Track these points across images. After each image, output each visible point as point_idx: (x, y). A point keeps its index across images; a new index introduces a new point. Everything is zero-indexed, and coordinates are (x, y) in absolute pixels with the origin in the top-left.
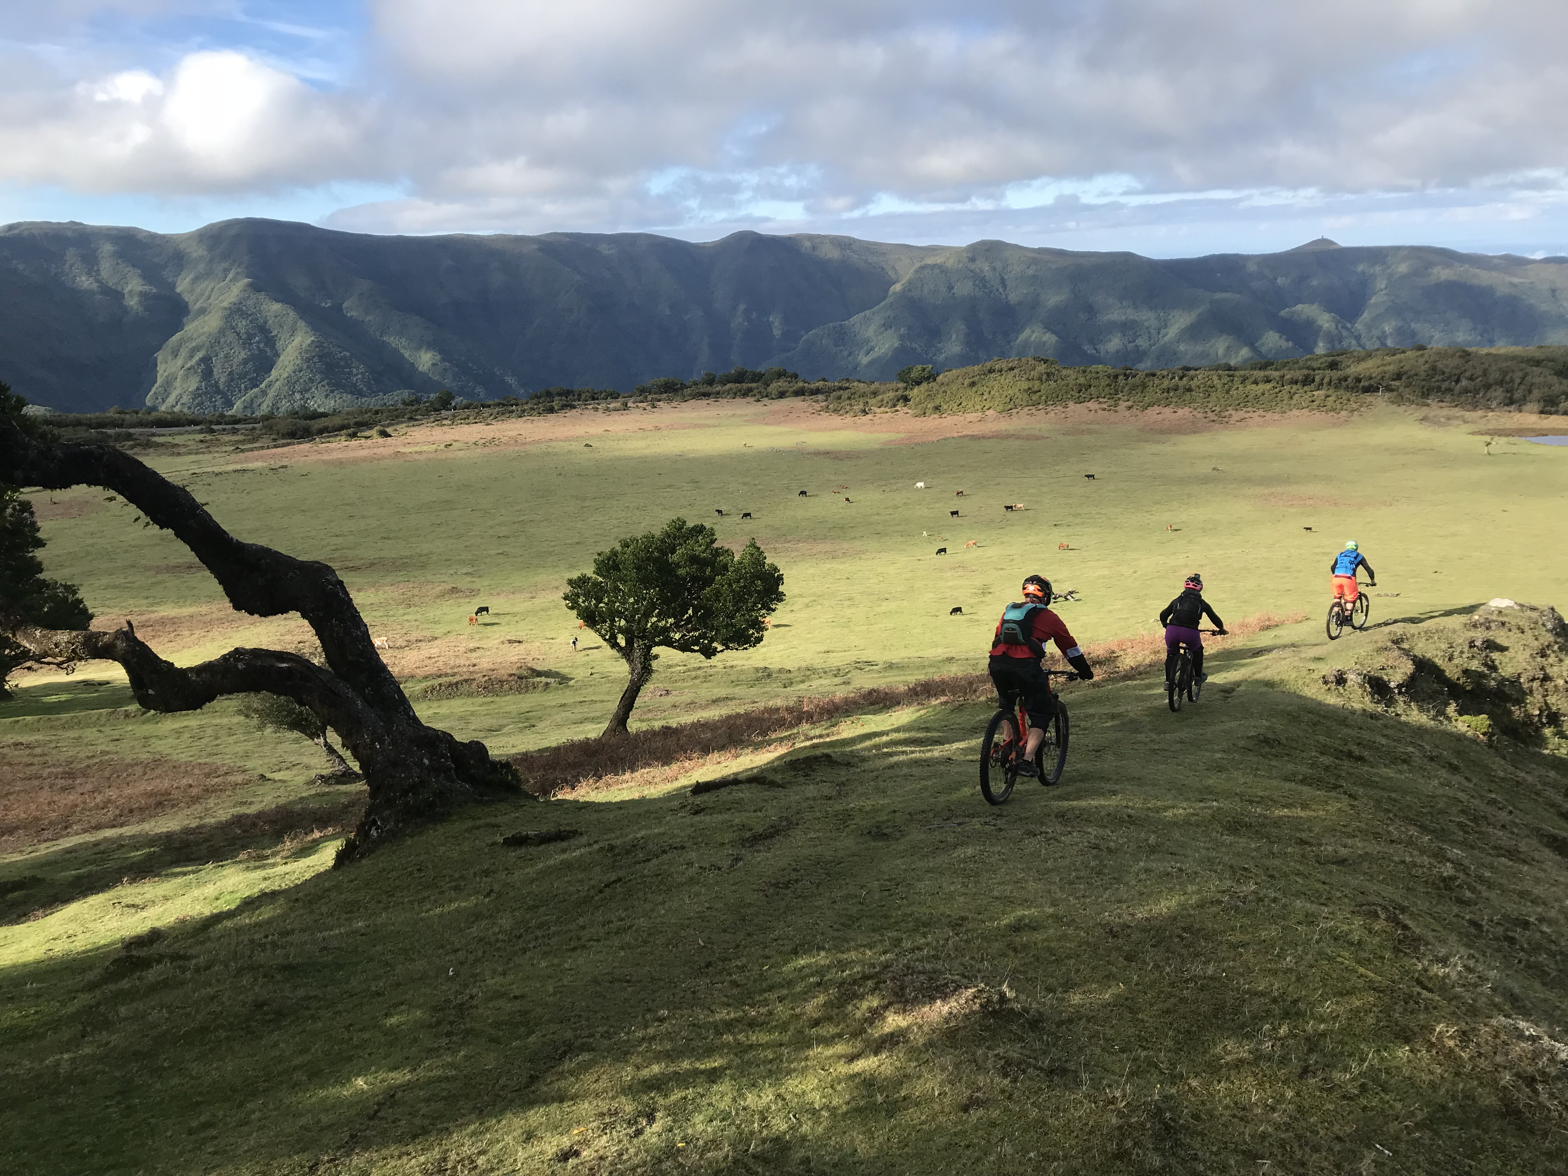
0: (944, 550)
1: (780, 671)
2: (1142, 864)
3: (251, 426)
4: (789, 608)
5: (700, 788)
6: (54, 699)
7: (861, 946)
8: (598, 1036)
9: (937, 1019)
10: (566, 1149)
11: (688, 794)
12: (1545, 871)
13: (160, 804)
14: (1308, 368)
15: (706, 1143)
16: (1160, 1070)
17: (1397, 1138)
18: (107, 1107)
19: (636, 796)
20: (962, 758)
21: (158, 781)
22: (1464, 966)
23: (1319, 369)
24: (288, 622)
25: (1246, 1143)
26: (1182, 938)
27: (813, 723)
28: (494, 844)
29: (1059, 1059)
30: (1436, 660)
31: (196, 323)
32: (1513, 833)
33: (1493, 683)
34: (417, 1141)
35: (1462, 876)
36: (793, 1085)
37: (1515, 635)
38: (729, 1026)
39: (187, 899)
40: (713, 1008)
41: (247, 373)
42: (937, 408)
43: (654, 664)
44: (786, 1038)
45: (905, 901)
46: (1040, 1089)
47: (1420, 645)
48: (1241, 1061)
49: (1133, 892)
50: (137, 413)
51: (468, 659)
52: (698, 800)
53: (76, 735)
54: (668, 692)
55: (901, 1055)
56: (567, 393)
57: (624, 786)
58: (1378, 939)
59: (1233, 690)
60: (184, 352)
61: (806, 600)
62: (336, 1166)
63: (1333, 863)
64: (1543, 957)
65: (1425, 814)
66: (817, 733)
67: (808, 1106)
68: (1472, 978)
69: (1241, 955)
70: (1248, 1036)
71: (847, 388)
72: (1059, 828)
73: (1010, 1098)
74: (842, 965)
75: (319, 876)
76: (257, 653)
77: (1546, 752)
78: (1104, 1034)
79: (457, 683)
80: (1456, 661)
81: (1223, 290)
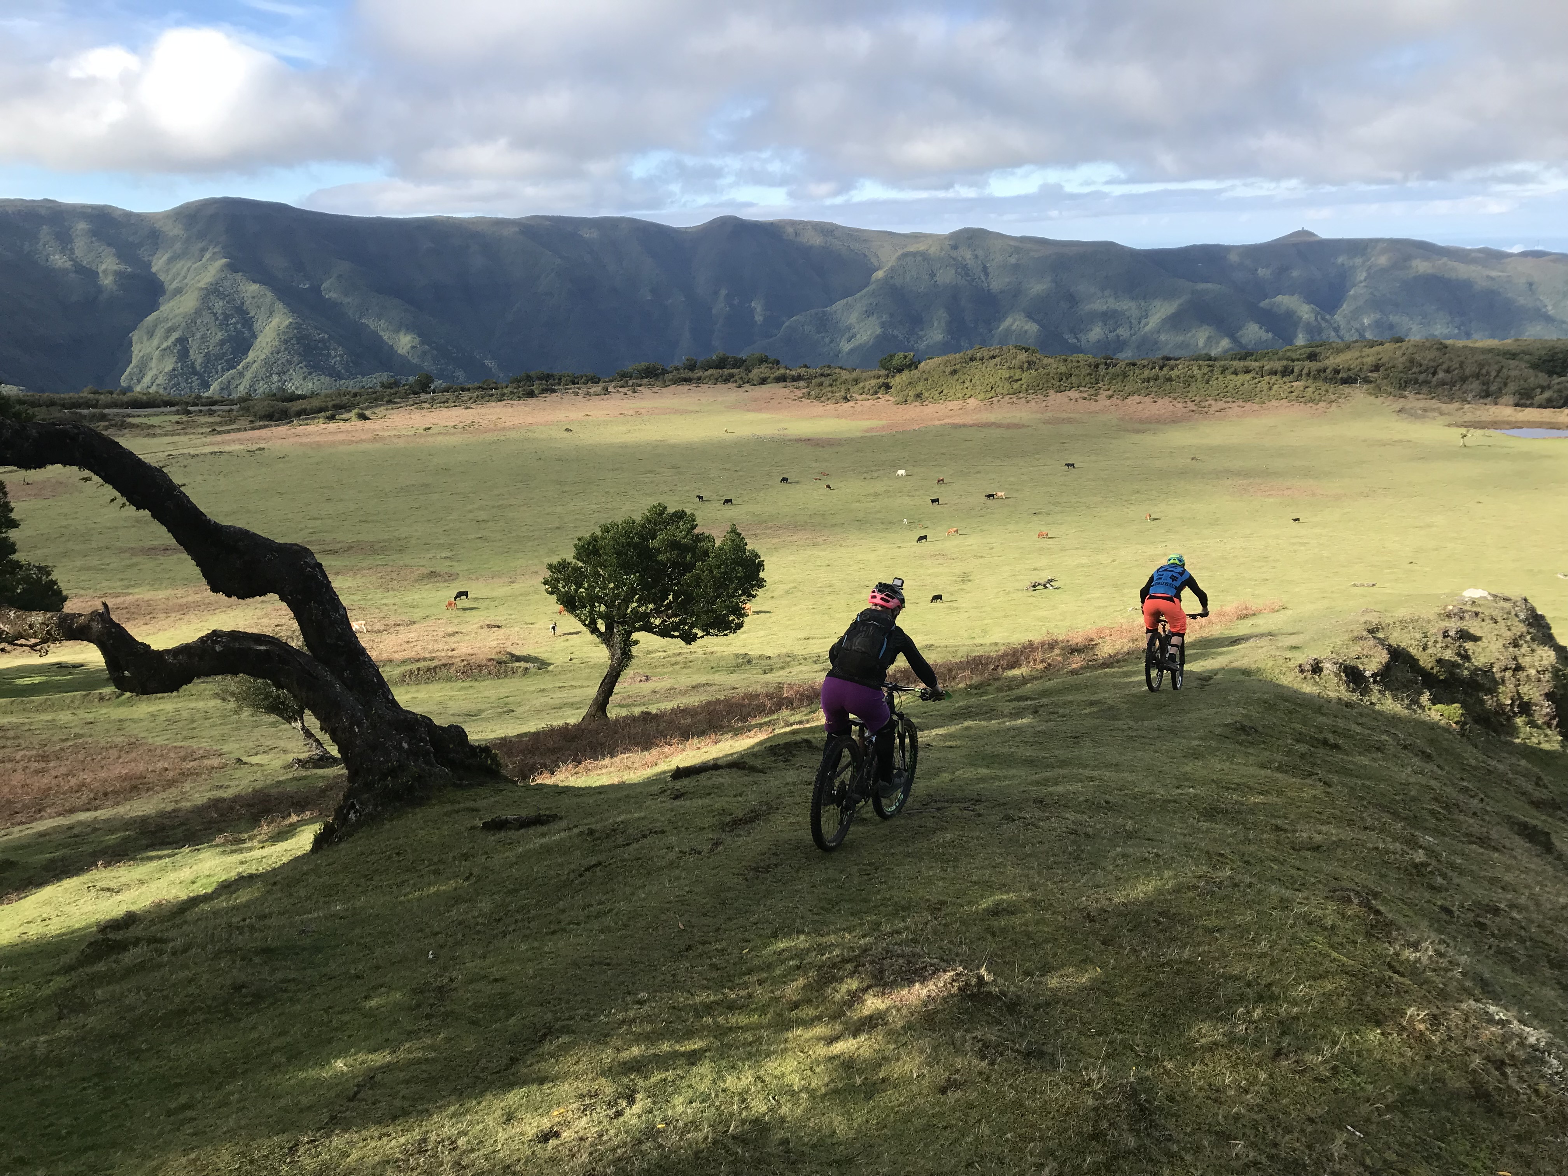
0: (925, 537)
1: (760, 657)
2: (1119, 849)
3: (227, 408)
4: (769, 594)
5: (680, 773)
6: (27, 681)
7: (840, 930)
8: (578, 1018)
9: (915, 1002)
10: (547, 1130)
11: (669, 779)
12: (1515, 858)
13: (134, 788)
14: (1287, 359)
15: (686, 1125)
16: (1136, 1052)
17: (1368, 1120)
18: (84, 1089)
19: (615, 780)
20: (942, 744)
21: (133, 764)
22: (1435, 951)
23: (1298, 360)
24: (264, 606)
25: (1219, 1124)
26: (1159, 923)
27: (793, 709)
28: (473, 828)
29: (1036, 1042)
30: (1411, 650)
31: (172, 303)
32: (1483, 820)
33: (1466, 673)
34: (397, 1122)
35: (1434, 863)
36: (772, 1066)
37: (1488, 625)
38: (708, 1008)
39: (163, 883)
40: (693, 991)
41: (224, 354)
42: (918, 396)
43: (634, 650)
44: (765, 1020)
45: (884, 886)
46: (1017, 1071)
47: (1395, 634)
48: (1215, 1043)
49: (1110, 877)
50: (111, 393)
51: (446, 643)
52: (679, 784)
53: (50, 718)
54: (647, 678)
55: (880, 1038)
56: (547, 377)
57: (604, 771)
58: (1351, 923)
59: (1210, 678)
60: (160, 332)
61: (786, 587)
62: (316, 1147)
63: (1308, 849)
64: (1512, 943)
65: (1398, 802)
66: (797, 719)
67: (787, 1088)
68: (1444, 963)
69: (1217, 940)
70: (1222, 1019)
71: (828, 375)
72: (1038, 813)
73: (987, 1080)
74: (821, 949)
75: (297, 859)
76: (234, 635)
77: (1518, 741)
78: (1081, 1017)
79: (436, 667)
80: (1430, 651)
81: (1206, 280)
